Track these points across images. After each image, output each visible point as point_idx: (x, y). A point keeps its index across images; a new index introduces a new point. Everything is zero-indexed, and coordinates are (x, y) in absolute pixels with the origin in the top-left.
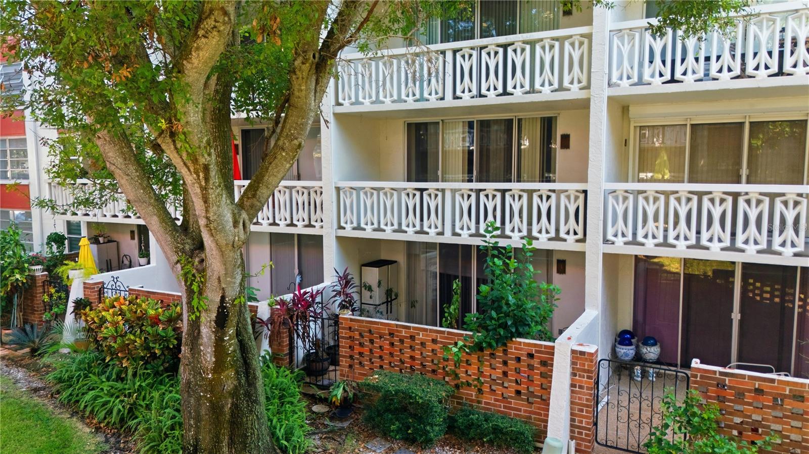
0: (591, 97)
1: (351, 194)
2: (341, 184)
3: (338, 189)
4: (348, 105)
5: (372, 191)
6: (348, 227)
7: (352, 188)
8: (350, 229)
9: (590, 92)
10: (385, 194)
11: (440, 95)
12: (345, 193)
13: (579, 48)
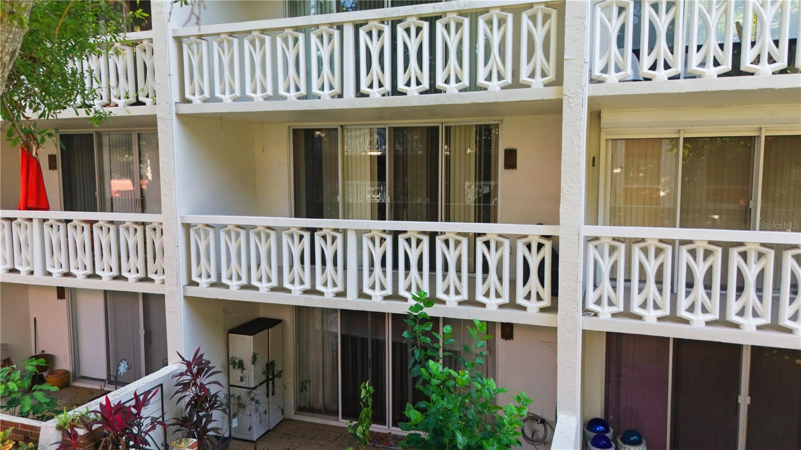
0: (564, 97)
1: (207, 235)
2: (192, 219)
3: (187, 227)
4: (199, 102)
5: (238, 230)
6: (203, 282)
7: (208, 225)
8: (205, 286)
9: (562, 91)
10: (258, 235)
11: (337, 90)
12: (197, 232)
13: (544, 24)
